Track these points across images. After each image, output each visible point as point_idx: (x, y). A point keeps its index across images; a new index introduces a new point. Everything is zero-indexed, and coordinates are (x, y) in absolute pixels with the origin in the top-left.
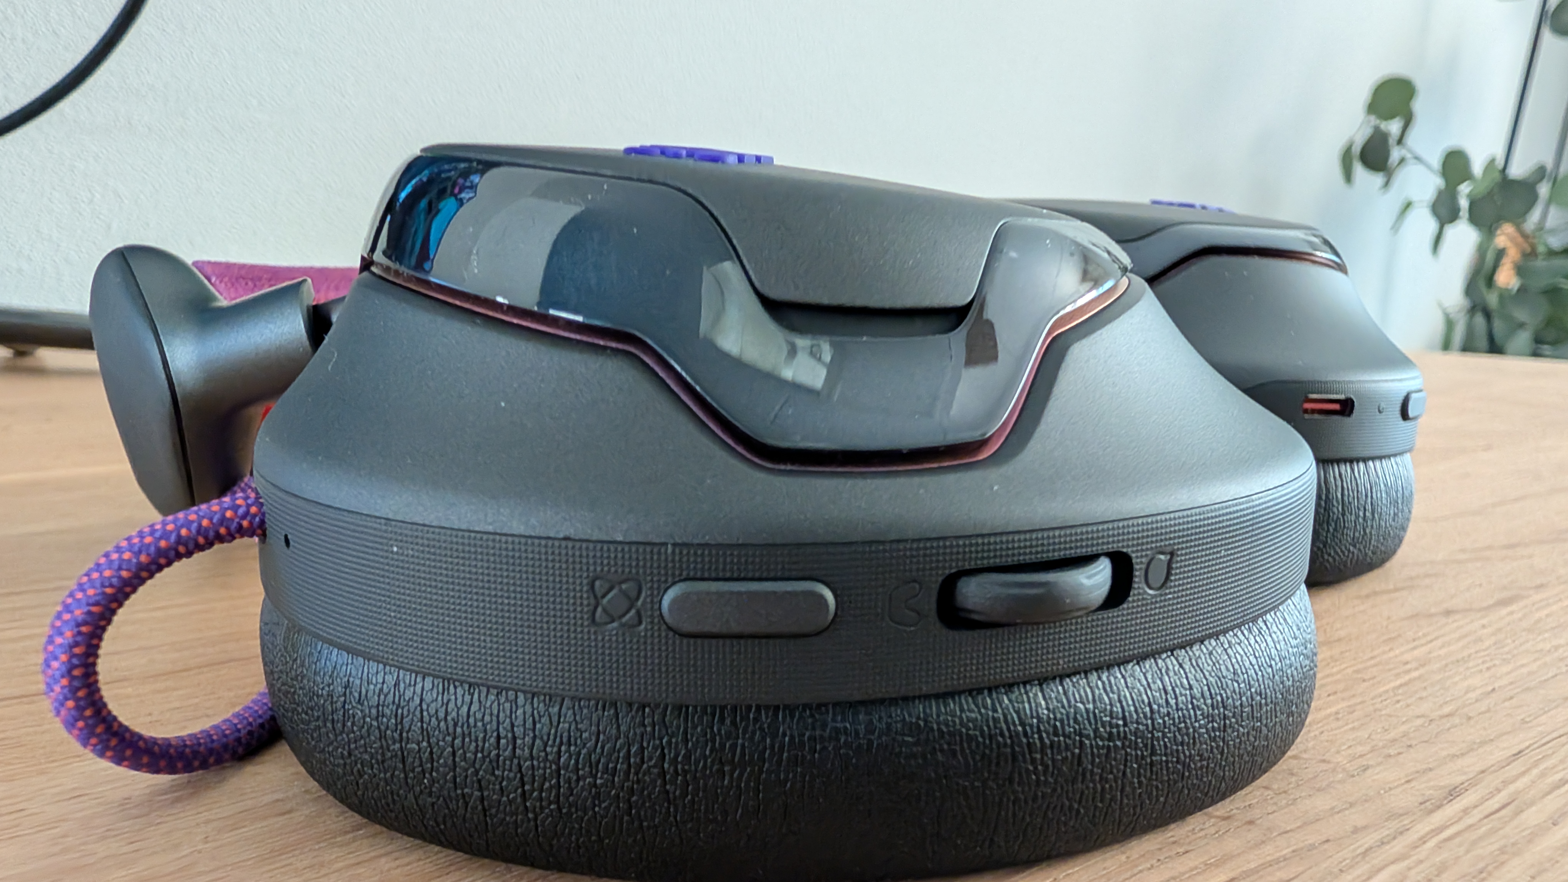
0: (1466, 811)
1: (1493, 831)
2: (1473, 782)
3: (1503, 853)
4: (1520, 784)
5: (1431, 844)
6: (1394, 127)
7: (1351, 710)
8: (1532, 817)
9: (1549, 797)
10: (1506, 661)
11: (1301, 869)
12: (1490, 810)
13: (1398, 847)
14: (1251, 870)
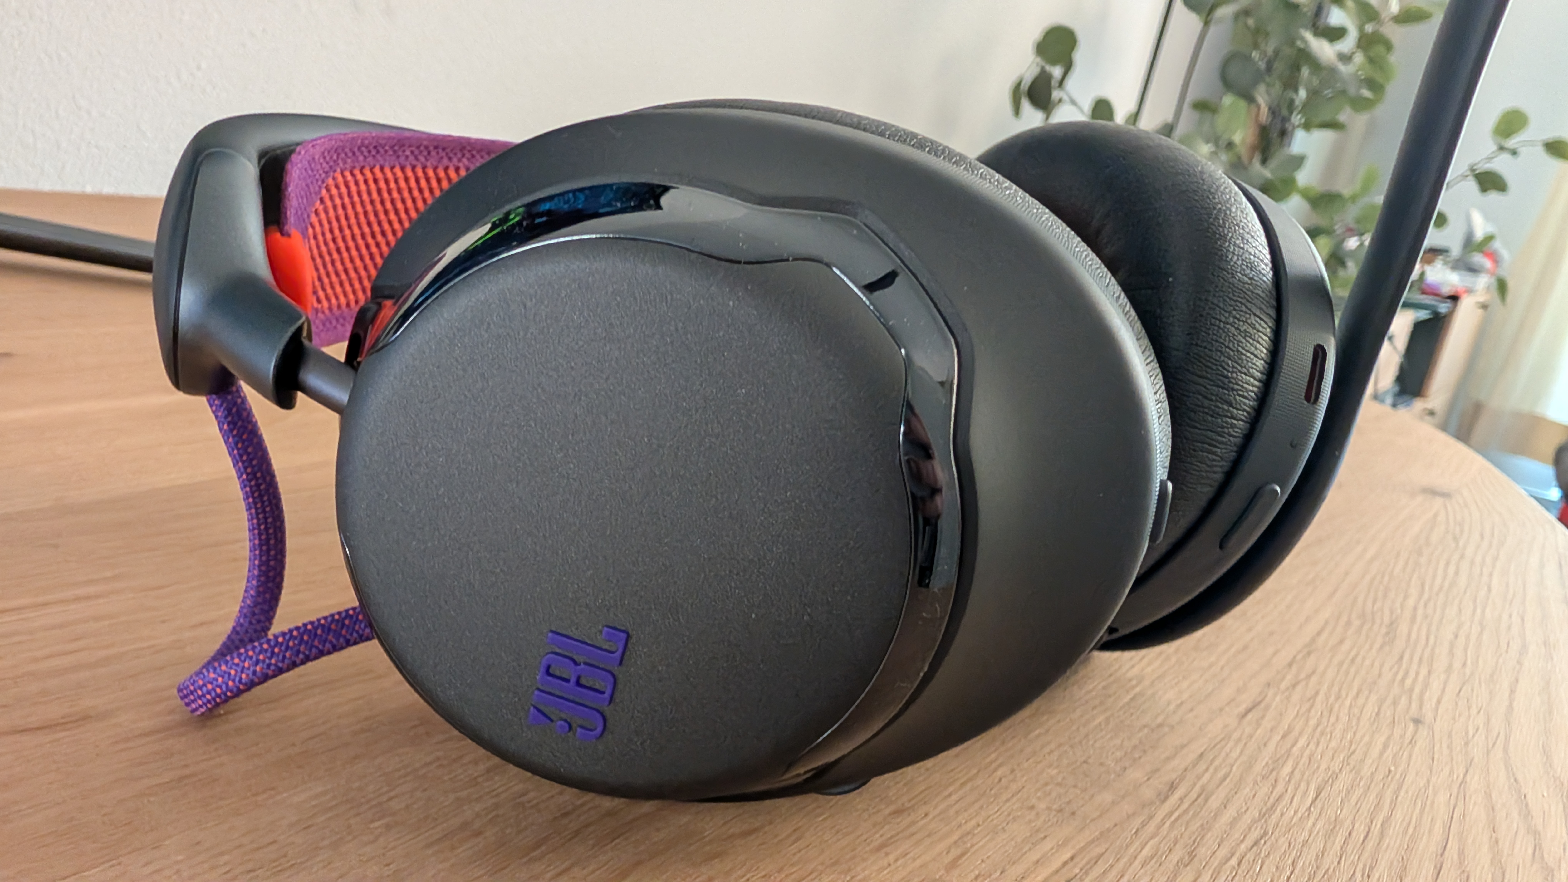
0: (1181, 799)
1: (1195, 815)
2: (1182, 778)
3: (1203, 829)
4: (1205, 779)
5: (1167, 824)
6: (1057, 72)
7: (1107, 720)
8: (1214, 803)
9: (1220, 788)
10: (1184, 678)
11: (1107, 846)
12: (1193, 799)
13: (1151, 827)
14: (1082, 847)
